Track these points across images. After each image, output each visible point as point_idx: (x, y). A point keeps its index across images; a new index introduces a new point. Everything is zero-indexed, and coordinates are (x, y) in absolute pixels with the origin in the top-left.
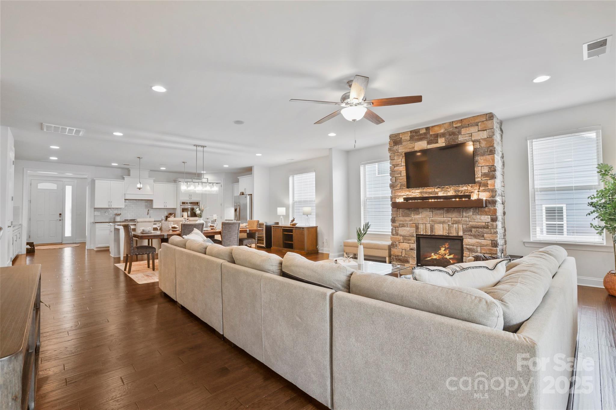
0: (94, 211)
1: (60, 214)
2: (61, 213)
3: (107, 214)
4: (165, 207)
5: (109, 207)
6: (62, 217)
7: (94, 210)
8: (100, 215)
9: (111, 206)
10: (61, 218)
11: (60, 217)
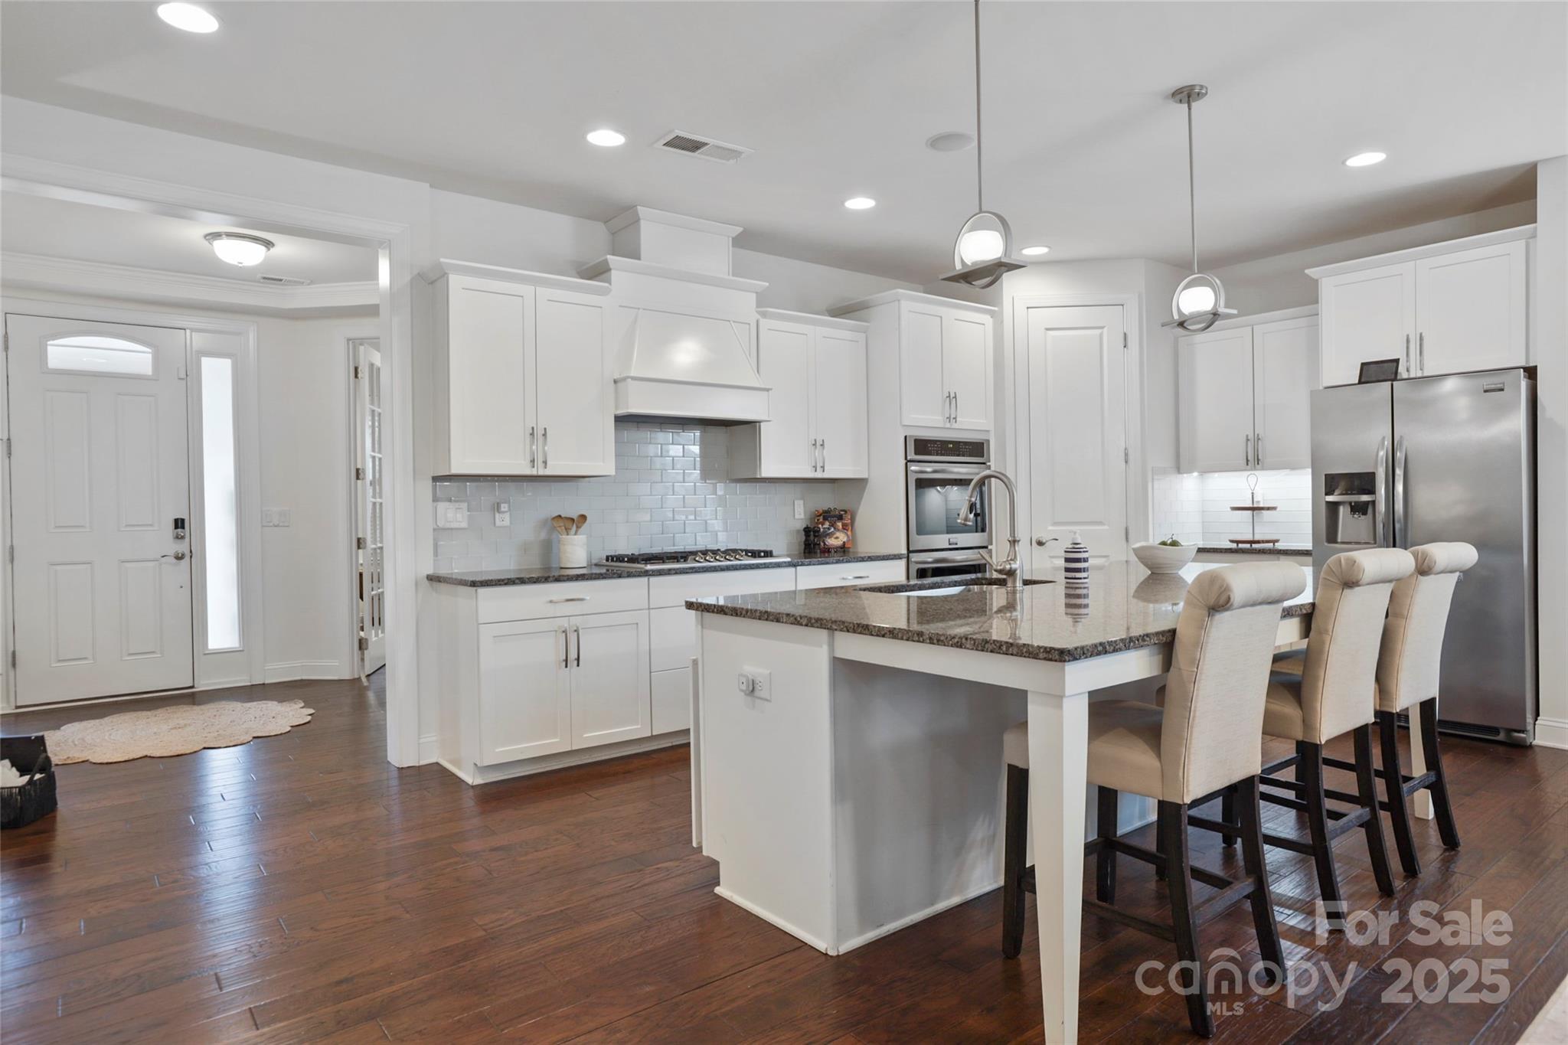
0: (435, 499)
1: (179, 524)
2: (186, 518)
3: (507, 522)
4: (819, 475)
5: (534, 472)
6: (187, 539)
7: (434, 488)
8: (464, 525)
9: (545, 462)
10: (182, 547)
11: (178, 537)
